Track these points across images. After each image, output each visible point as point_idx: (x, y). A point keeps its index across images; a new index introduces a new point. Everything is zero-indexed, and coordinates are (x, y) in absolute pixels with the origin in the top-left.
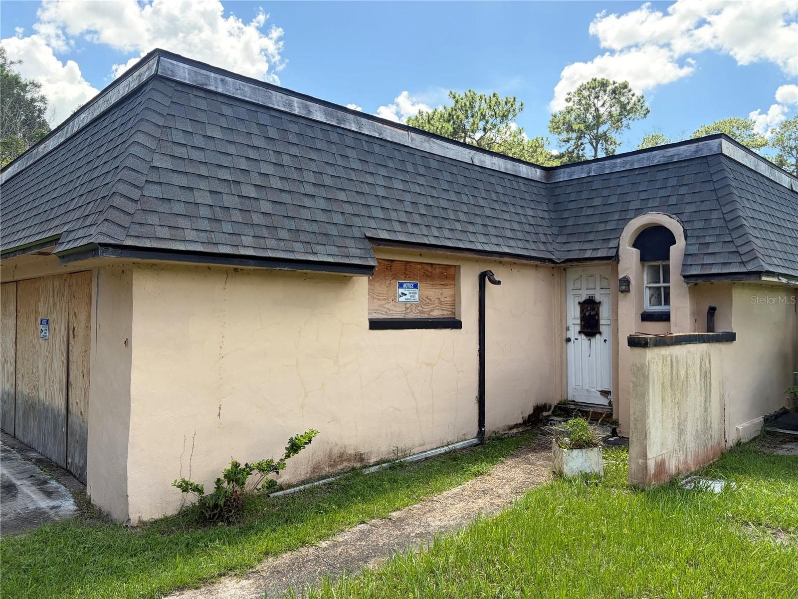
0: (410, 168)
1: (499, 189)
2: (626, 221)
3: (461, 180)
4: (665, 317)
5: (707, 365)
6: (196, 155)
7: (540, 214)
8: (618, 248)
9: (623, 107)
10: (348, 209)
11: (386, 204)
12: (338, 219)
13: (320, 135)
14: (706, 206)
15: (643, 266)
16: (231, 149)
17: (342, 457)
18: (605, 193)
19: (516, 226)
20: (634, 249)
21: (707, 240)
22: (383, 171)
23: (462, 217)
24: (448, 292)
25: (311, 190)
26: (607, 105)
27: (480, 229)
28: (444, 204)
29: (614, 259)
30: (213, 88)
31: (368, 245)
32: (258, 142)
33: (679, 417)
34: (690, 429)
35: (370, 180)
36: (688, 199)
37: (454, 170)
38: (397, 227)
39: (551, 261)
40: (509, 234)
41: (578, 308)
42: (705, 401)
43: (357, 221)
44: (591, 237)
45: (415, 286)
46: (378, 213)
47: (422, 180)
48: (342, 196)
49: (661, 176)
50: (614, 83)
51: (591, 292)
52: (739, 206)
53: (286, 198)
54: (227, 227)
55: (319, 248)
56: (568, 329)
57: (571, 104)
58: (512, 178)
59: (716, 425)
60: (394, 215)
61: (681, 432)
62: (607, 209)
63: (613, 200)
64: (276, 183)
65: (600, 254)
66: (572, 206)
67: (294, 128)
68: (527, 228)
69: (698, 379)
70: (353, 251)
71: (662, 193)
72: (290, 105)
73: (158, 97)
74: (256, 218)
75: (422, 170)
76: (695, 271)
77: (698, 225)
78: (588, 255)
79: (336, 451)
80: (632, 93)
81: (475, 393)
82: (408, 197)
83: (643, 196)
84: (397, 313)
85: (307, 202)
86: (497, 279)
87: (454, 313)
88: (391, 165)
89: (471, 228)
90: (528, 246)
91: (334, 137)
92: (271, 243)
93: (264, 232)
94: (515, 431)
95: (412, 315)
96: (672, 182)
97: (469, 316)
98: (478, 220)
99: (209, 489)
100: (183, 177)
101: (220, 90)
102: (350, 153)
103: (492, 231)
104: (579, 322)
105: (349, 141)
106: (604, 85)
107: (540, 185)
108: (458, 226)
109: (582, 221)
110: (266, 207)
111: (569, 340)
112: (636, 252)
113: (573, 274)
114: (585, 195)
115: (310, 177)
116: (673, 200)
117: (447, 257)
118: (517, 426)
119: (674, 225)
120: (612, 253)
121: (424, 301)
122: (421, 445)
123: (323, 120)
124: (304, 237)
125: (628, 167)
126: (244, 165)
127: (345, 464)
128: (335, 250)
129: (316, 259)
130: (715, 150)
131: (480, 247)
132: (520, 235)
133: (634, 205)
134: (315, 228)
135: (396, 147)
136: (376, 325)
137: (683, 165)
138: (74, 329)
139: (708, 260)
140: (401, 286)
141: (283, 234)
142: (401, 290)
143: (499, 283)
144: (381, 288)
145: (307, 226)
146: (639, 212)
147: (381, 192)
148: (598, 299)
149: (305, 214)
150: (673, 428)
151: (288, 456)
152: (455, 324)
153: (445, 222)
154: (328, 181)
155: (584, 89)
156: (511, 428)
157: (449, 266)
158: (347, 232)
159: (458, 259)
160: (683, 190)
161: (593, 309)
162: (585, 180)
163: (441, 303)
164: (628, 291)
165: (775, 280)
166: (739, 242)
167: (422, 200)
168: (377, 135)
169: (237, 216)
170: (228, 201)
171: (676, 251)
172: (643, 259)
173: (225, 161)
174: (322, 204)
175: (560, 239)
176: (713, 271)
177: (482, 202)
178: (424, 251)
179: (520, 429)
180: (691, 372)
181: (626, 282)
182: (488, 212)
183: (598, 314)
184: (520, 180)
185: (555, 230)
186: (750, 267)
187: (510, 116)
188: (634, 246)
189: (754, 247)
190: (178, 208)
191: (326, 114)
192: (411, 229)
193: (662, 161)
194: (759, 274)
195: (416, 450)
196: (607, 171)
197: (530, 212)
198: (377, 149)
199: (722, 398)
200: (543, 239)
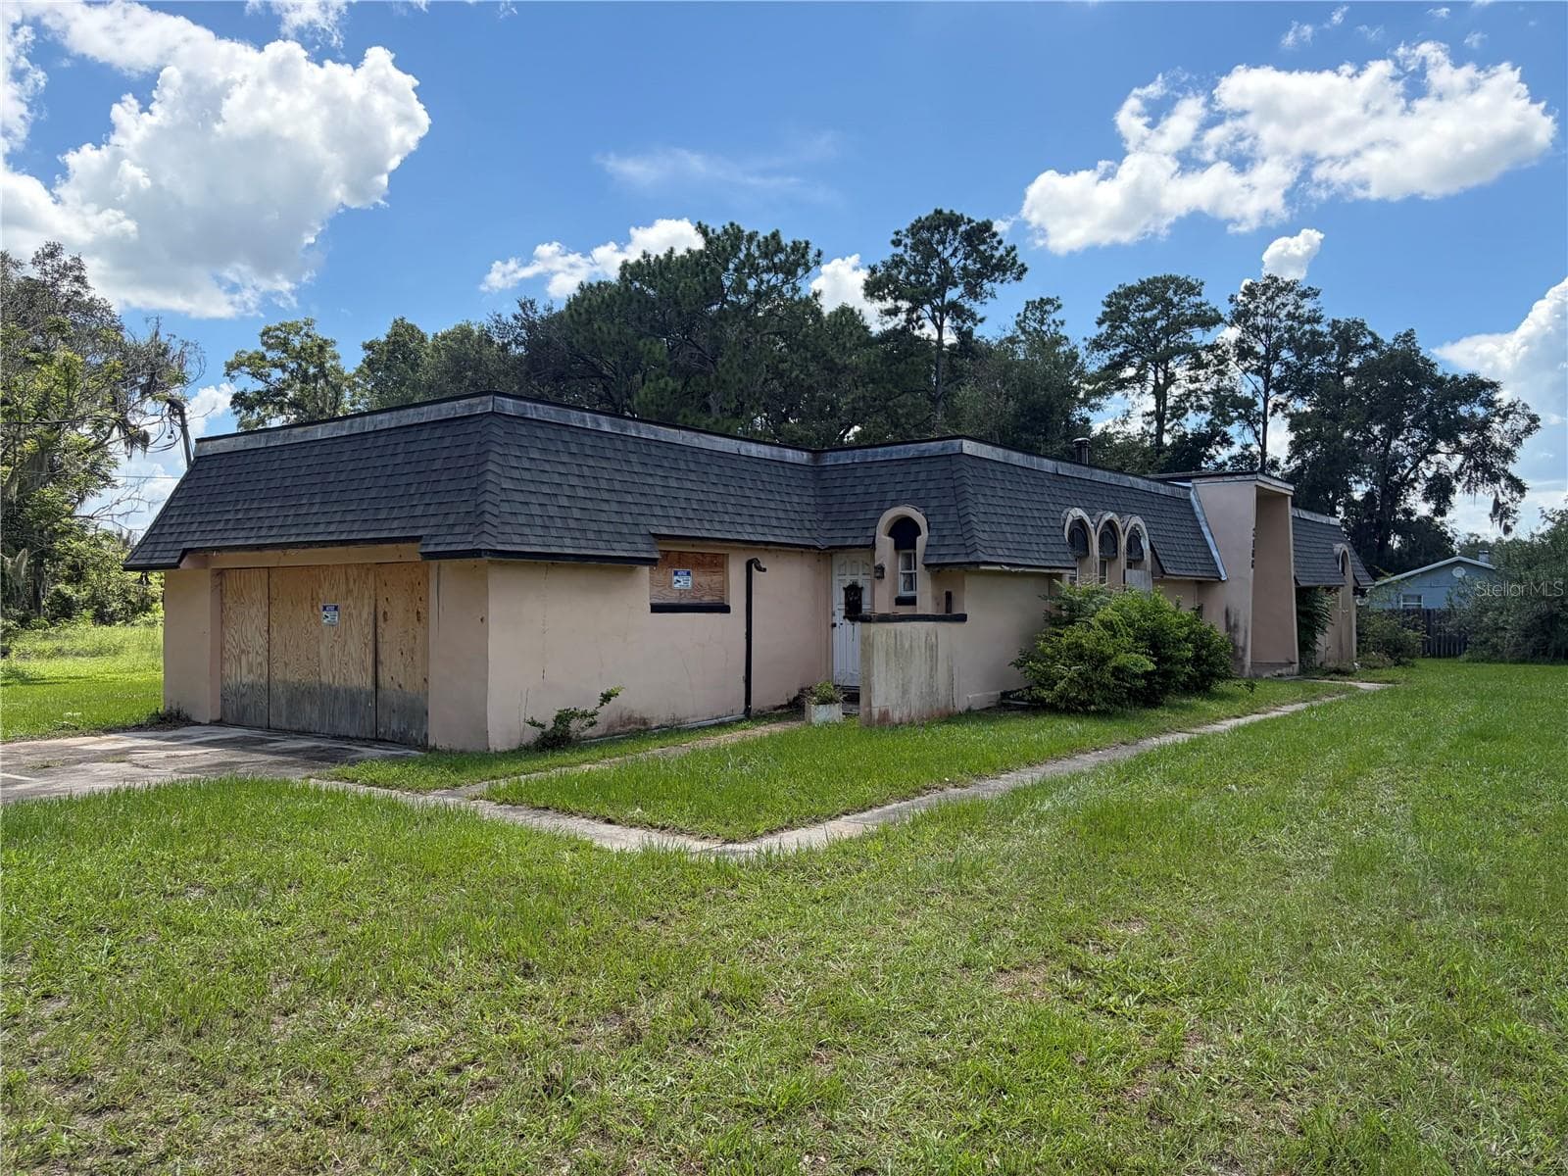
0: (682, 465)
1: (765, 477)
2: (882, 510)
3: (729, 472)
4: (912, 601)
5: (934, 639)
6: (527, 475)
7: (806, 500)
8: (874, 537)
9: (985, 260)
10: (635, 509)
11: (665, 502)
12: (628, 519)
13: (607, 444)
14: (946, 502)
15: (898, 554)
16: (547, 467)
17: (630, 720)
18: (867, 481)
19: (781, 515)
20: (888, 538)
21: (945, 533)
22: (660, 472)
23: (730, 509)
24: (717, 578)
25: (606, 496)
26: (960, 255)
27: (747, 520)
28: (713, 497)
29: (872, 547)
30: (529, 416)
31: (652, 540)
32: (565, 459)
33: (903, 680)
34: (914, 691)
35: (650, 481)
36: (934, 493)
37: (721, 462)
38: (675, 523)
39: (815, 547)
40: (774, 523)
41: (843, 593)
42: (931, 670)
43: (642, 519)
44: (853, 525)
45: (688, 574)
46: (658, 511)
47: (693, 477)
48: (629, 499)
49: (914, 469)
50: (970, 221)
51: (854, 578)
52: (970, 503)
53: (589, 505)
54: (554, 532)
55: (615, 545)
56: (833, 614)
57: (900, 250)
58: (778, 464)
59: (942, 691)
60: (671, 512)
61: (905, 692)
62: (867, 498)
63: (874, 489)
64: (581, 493)
65: (859, 542)
66: (837, 492)
67: (588, 441)
68: (792, 515)
69: (923, 650)
70: (641, 546)
71: (914, 486)
72: (584, 420)
73: (495, 430)
74: (572, 524)
75: (692, 466)
76: (933, 561)
77: (940, 518)
78: (849, 542)
79: (625, 715)
80: (998, 238)
81: (742, 673)
82: (682, 494)
83: (899, 487)
84: (672, 598)
85: (605, 506)
86: (763, 566)
87: (723, 599)
88: (666, 464)
89: (738, 519)
90: (792, 534)
91: (619, 444)
92: (583, 543)
93: (578, 534)
94: (780, 711)
95: (684, 601)
96: (923, 476)
97: (736, 600)
98: (745, 511)
99: (550, 726)
100: (520, 494)
101: (535, 417)
102: (633, 458)
103: (758, 521)
104: (843, 607)
105: (631, 447)
106: (953, 221)
107: (807, 469)
108: (727, 518)
109: (845, 508)
110: (577, 514)
111: (834, 625)
112: (890, 541)
113: (840, 558)
114: (849, 482)
115: (604, 484)
116: (922, 494)
117: (716, 547)
118: (781, 707)
119: (919, 518)
120: (869, 541)
121: (697, 587)
122: (693, 716)
123: (609, 430)
124: (605, 537)
125: (887, 458)
126: (557, 479)
127: (632, 725)
128: (627, 546)
129: (615, 554)
130: (957, 451)
131: (747, 538)
132: (785, 523)
133: (892, 496)
134: (611, 528)
135: (670, 446)
136: (656, 608)
137: (933, 460)
138: (385, 613)
139: (943, 551)
140: (676, 574)
141: (591, 535)
142: (676, 578)
143: (765, 570)
144: (660, 576)
145: (606, 527)
146: (895, 503)
147: (660, 492)
148: (860, 585)
149: (604, 517)
150: (897, 687)
151: (602, 705)
152: (725, 609)
153: (715, 515)
154: (618, 486)
155: (922, 227)
156: (776, 709)
157: (716, 555)
158: (635, 530)
159: (726, 548)
160: (931, 485)
161: (856, 595)
162: (851, 466)
163: (711, 589)
164: (883, 577)
165: (998, 568)
166: (968, 535)
167: (694, 496)
168: (652, 437)
169: (559, 523)
170: (553, 511)
171: (921, 541)
172: (897, 547)
173: (545, 478)
174: (615, 507)
175: (827, 525)
176: (946, 561)
177: (748, 493)
178: (698, 542)
179: (785, 711)
180: (915, 644)
181: (881, 569)
182: (755, 503)
183: (860, 599)
184: (786, 466)
185: (820, 516)
186: (972, 559)
187: (800, 272)
188: (890, 535)
189: (977, 540)
190: (522, 520)
191: (612, 424)
192: (687, 524)
193: (916, 454)
194: (977, 564)
195: (690, 720)
196: (870, 460)
197: (796, 499)
198: (654, 451)
199: (950, 670)
200: (808, 525)
